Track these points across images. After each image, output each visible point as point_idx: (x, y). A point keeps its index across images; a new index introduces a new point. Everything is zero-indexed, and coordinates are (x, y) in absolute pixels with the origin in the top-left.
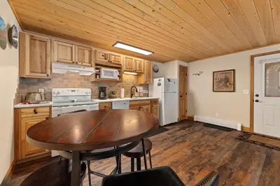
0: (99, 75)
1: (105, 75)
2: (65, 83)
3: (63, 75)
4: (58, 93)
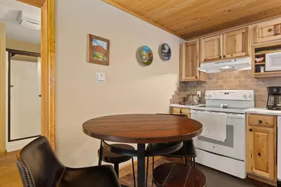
0: (264, 65)
1: (273, 65)
2: (219, 84)
3: (218, 74)
4: (210, 96)
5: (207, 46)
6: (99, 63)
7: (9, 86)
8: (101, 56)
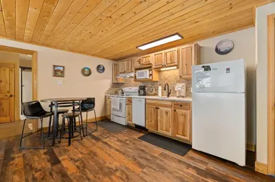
5: (123, 65)
6: (59, 76)
7: (22, 86)
8: (59, 73)
